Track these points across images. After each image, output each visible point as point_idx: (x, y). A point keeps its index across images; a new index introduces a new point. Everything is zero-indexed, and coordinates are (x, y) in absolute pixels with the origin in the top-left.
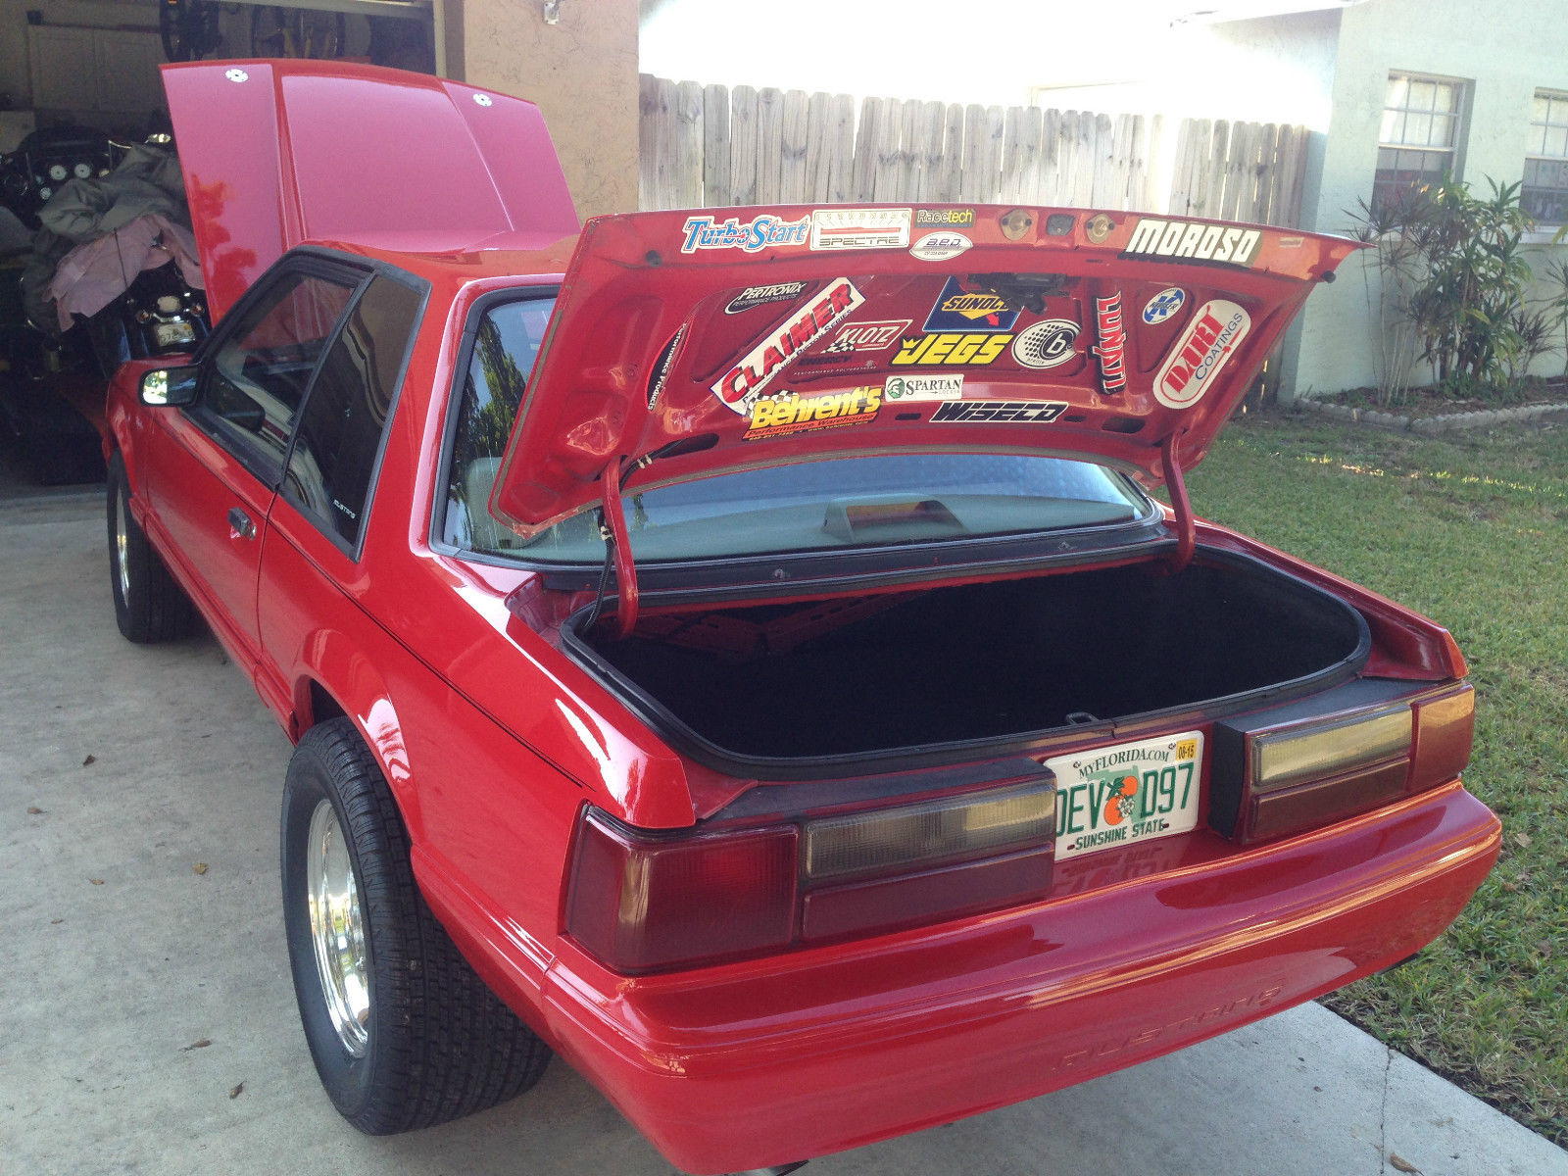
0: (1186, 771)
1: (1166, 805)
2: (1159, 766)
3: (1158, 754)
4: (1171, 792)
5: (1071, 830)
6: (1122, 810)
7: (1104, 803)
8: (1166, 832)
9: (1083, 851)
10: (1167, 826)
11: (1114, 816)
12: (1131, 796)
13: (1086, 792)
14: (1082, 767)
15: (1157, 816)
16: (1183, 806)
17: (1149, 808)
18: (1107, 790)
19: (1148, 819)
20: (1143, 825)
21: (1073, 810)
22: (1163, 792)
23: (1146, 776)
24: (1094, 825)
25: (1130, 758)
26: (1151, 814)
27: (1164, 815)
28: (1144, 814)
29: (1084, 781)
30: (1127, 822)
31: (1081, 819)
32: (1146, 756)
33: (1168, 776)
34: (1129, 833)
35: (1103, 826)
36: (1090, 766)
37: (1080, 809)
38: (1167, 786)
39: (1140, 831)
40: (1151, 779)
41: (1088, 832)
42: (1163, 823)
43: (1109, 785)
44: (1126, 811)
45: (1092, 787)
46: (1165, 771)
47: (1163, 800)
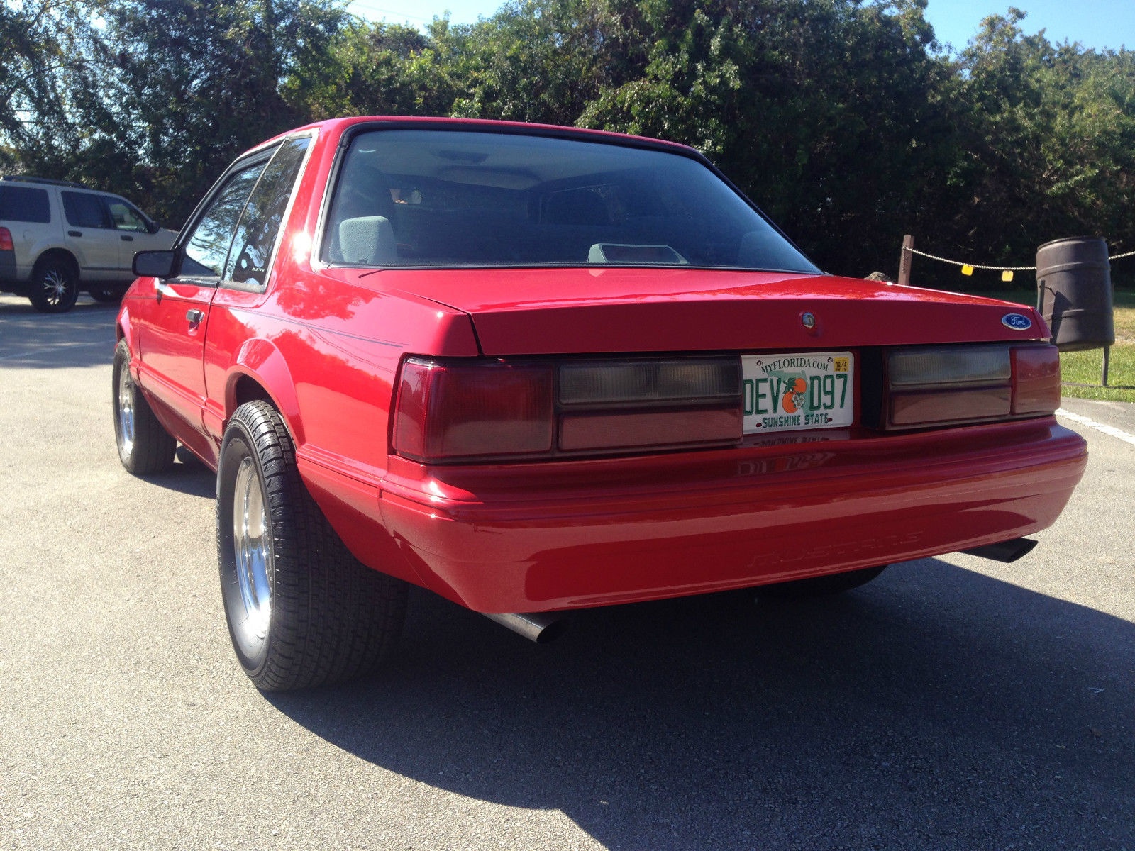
0: (842, 380)
1: (829, 403)
2: (822, 373)
3: (820, 364)
4: (832, 393)
5: (759, 412)
6: (796, 402)
7: (781, 396)
8: (830, 425)
9: (768, 430)
10: (831, 420)
11: (790, 407)
12: (802, 393)
13: (768, 384)
14: (764, 366)
15: (822, 410)
16: (842, 406)
17: (816, 404)
18: (783, 386)
19: (816, 412)
20: (812, 415)
21: (759, 396)
22: (826, 393)
23: (812, 378)
24: (775, 410)
25: (799, 365)
26: (818, 408)
27: (828, 411)
28: (812, 408)
29: (765, 376)
30: (800, 412)
31: (766, 403)
32: (811, 365)
33: (829, 382)
34: (802, 420)
35: (781, 412)
36: (769, 365)
37: (764, 396)
38: (829, 388)
39: (810, 421)
40: (816, 382)
41: (770, 414)
42: (829, 417)
43: (784, 382)
44: (799, 405)
45: (771, 381)
46: (826, 377)
47: (826, 399)
